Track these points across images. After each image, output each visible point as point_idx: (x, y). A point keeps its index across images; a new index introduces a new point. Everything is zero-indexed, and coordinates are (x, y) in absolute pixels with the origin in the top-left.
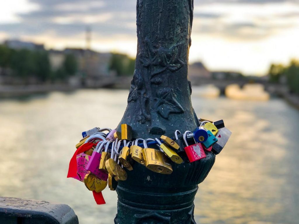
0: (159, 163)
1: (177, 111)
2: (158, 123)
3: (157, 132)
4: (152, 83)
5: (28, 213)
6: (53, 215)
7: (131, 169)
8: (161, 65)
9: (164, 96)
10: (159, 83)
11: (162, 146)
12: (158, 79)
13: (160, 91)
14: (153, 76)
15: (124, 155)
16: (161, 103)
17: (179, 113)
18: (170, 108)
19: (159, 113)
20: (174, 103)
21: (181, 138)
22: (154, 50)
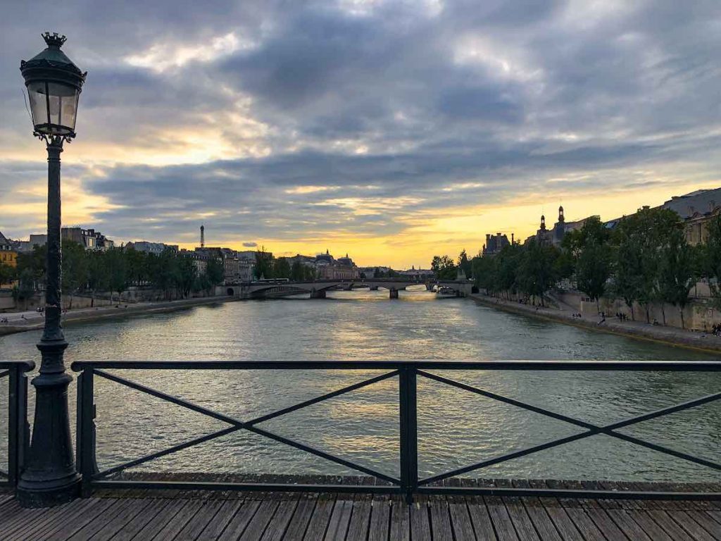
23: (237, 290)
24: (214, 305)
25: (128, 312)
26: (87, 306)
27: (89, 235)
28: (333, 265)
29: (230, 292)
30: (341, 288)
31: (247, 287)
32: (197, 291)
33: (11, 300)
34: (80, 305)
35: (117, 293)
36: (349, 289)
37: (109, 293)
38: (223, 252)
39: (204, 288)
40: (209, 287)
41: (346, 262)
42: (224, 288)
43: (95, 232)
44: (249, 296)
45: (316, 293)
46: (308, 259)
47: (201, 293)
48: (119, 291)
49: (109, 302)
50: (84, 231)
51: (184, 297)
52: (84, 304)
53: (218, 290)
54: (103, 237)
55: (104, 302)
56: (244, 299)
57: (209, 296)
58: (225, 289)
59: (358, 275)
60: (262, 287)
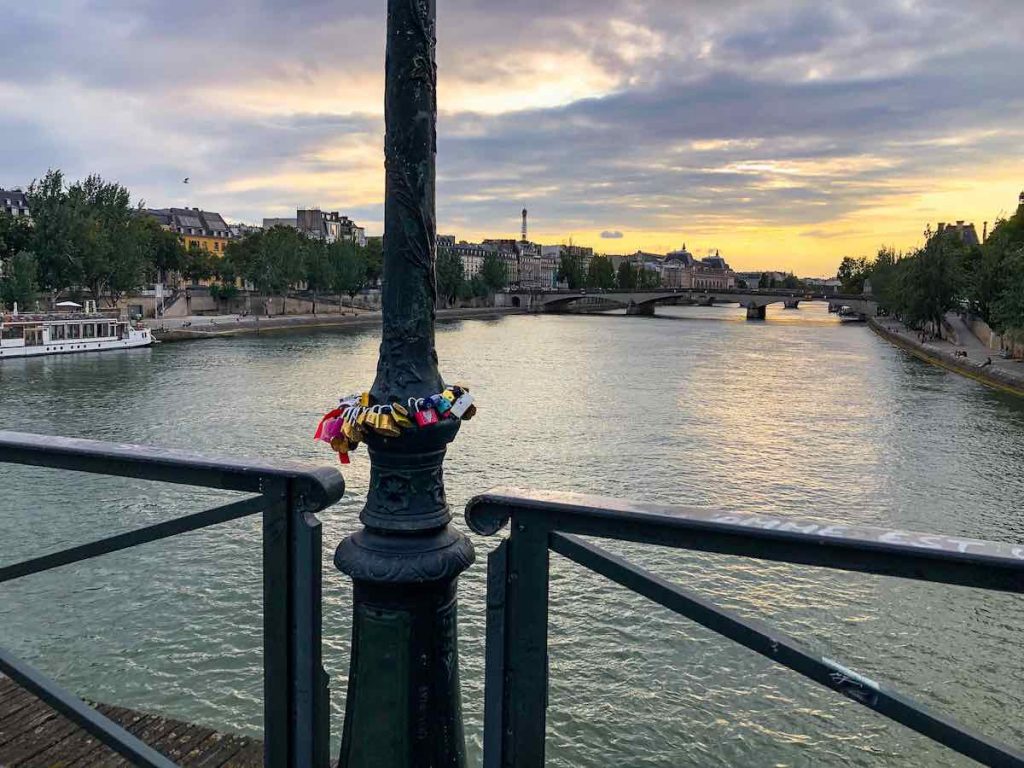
0: (390, 428)
1: (414, 380)
2: (394, 391)
3: (393, 399)
4: (393, 356)
5: (295, 473)
6: (315, 476)
7: (367, 432)
8: (400, 339)
9: (403, 367)
10: (399, 355)
11: (393, 413)
12: (398, 352)
13: (399, 363)
14: (392, 350)
15: (360, 421)
16: (400, 374)
17: (415, 382)
18: (407, 378)
19: (397, 382)
20: (412, 373)
21: (413, 405)
22: (394, 326)
23: (526, 301)
24: (491, 317)
25: (359, 322)
26: (308, 312)
27: (331, 220)
28: (691, 267)
29: (516, 302)
30: (696, 302)
31: (539, 297)
32: (467, 299)
33: (210, 300)
34: (298, 310)
35: (348, 297)
36: (709, 304)
37: (337, 297)
38: (520, 247)
39: (477, 295)
40: (485, 295)
41: (715, 264)
42: (508, 296)
43: (340, 215)
44: (542, 309)
45: (635, 309)
46: (653, 258)
47: (474, 301)
48: (352, 295)
49: (337, 308)
50: (326, 214)
51: (447, 305)
52: (303, 308)
53: (499, 298)
54: (350, 222)
55: (331, 308)
56: (536, 313)
57: (485, 306)
58: (509, 298)
59: (733, 284)
60: (566, 296)
